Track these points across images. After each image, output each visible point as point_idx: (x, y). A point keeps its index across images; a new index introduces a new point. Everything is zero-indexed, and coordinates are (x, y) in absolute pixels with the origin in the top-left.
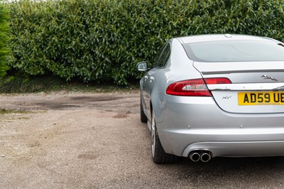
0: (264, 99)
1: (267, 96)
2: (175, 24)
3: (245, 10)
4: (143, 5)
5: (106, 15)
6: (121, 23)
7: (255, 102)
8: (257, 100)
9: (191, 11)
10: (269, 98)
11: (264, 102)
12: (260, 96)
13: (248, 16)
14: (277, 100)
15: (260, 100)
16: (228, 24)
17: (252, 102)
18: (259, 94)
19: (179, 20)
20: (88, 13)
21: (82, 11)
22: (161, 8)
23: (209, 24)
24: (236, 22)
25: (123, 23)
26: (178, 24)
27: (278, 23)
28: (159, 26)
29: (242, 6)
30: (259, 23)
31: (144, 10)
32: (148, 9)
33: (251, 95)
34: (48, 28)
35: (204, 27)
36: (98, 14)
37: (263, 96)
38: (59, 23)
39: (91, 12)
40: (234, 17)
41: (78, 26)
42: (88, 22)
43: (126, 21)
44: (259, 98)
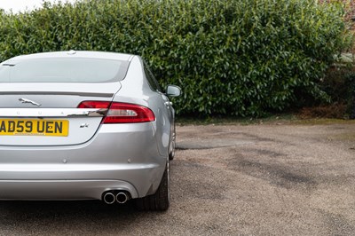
0: (25, 128)
1: (29, 124)
2: (161, 42)
3: (248, 26)
4: (125, 19)
5: (81, 31)
6: (97, 41)
7: (13, 131)
8: (16, 129)
9: (184, 27)
10: (31, 127)
11: (24, 132)
12: (20, 124)
13: (252, 33)
14: (41, 129)
15: (20, 129)
16: (227, 43)
17: (9, 131)
18: (19, 122)
19: (167, 38)
20: (60, 28)
21: (55, 25)
22: (147, 22)
23: (203, 42)
24: (237, 41)
25: (101, 40)
26: (165, 42)
27: (293, 43)
28: (143, 44)
29: (246, 21)
30: (267, 43)
31: (127, 25)
32: (131, 23)
33: (10, 122)
34: (13, 45)
35: (197, 47)
36: (73, 28)
37: (23, 125)
38: (26, 40)
39: (63, 27)
40: (235, 35)
41: (47, 43)
42: (59, 39)
43: (104, 38)
44: (18, 126)
